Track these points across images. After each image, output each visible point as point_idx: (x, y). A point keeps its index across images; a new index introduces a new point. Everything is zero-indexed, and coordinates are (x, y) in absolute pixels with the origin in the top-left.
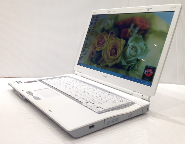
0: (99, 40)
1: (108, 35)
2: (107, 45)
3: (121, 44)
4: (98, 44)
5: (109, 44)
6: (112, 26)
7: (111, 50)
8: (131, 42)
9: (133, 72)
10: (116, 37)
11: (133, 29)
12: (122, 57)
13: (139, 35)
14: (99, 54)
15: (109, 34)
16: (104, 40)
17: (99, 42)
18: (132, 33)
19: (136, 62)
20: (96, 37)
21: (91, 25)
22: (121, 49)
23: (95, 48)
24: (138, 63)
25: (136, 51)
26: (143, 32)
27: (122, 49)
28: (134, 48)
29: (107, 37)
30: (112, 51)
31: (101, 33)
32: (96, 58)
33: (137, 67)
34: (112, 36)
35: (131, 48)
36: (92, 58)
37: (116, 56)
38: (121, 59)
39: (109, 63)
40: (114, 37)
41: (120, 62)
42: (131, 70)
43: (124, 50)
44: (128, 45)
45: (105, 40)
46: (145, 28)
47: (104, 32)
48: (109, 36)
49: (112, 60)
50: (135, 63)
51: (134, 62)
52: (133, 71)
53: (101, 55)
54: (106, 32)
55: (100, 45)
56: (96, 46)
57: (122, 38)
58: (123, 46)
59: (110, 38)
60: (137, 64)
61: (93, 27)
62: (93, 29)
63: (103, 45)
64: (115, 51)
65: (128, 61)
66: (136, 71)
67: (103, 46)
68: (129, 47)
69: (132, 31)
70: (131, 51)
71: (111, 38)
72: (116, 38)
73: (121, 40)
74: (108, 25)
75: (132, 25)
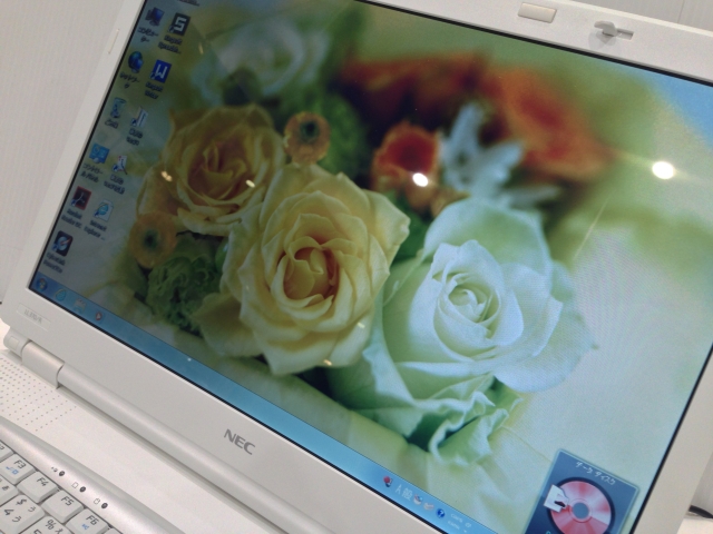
0: (206, 153)
1: (275, 136)
2: (265, 205)
3: (372, 231)
4: (198, 180)
5: (282, 205)
6: (311, 76)
7: (291, 253)
8: (456, 241)
9: (454, 468)
10: (336, 173)
11: (471, 146)
12: (379, 334)
13: (515, 206)
14: (201, 262)
15: (288, 136)
16: (243, 169)
17: (206, 171)
18: (466, 180)
19: (480, 396)
20: (179, 125)
21: (147, 24)
22: (369, 272)
23: (174, 204)
24: (499, 412)
25: (485, 316)
26: (548, 192)
27: (375, 274)
28: (471, 295)
29: (268, 152)
30: (303, 263)
31: (225, 110)
32: (177, 281)
33: (490, 438)
34: (305, 150)
35: (453, 283)
36: (146, 272)
37: (330, 313)
38: (368, 344)
39: (273, 342)
40: (319, 163)
41: (361, 365)
42: (440, 445)
43: (396, 286)
44: (429, 260)
45: (249, 167)
46: (565, 167)
47: (251, 108)
48: (282, 143)
49: (294, 334)
50: (476, 404)
51: (467, 397)
52: (459, 460)
53: (216, 272)
54: (265, 114)
55: (215, 197)
56: (183, 195)
57: (384, 192)
58: (387, 253)
59: (288, 160)
60: (494, 418)
61: (162, 46)
62: (165, 56)
63: (235, 201)
64: (321, 270)
65: (424, 374)
66: (480, 469)
67: (236, 208)
68: (437, 276)
69: (462, 160)
70: (452, 308)
71: (296, 165)
72: (341, 176)
73: (373, 204)
74: (282, 61)
75: (469, 118)
